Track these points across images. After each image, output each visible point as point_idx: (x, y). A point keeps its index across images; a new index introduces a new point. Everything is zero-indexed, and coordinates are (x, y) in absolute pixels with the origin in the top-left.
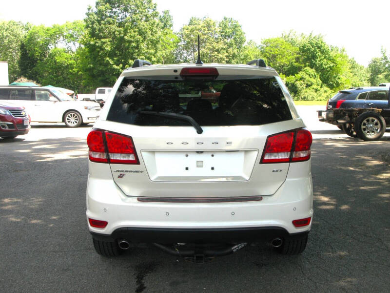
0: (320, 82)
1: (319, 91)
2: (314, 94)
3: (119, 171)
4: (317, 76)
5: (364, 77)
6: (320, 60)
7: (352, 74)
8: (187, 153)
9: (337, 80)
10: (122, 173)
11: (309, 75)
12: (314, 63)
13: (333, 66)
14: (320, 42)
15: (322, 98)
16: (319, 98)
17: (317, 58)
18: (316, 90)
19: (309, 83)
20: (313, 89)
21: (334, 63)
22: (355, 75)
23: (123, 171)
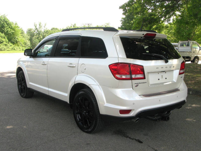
0: (8, 41)
1: (7, 45)
2: (5, 47)
3: (136, 83)
4: (5, 37)
5: (27, 38)
6: (7, 29)
7: (22, 37)
8: (158, 72)
9: (16, 39)
10: (138, 84)
11: (1, 37)
12: (4, 30)
13: (14, 32)
14: (6, 19)
15: (10, 49)
16: (8, 49)
17: (5, 28)
18: (6, 45)
19: (2, 41)
20: (4, 44)
21: (14, 30)
22: (23, 37)
23: (138, 83)
